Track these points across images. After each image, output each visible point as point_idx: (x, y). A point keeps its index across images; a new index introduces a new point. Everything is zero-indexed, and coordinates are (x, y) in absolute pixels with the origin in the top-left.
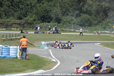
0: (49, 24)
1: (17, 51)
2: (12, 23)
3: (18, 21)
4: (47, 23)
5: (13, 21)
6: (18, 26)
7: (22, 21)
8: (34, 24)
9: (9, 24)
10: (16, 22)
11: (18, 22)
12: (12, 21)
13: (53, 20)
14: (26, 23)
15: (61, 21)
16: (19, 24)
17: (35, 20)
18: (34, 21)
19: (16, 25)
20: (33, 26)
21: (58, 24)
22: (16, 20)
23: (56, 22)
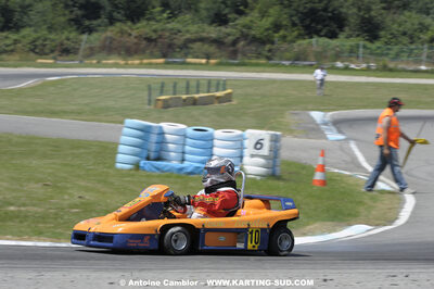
0: (334, 42)
1: (242, 148)
2: (188, 36)
3: (213, 31)
4: (326, 40)
5: (193, 28)
6: (212, 49)
7: (228, 30)
8: (273, 43)
9: (179, 40)
10: (204, 35)
11: (213, 35)
12: (188, 31)
13: (347, 29)
14: (244, 36)
15: (382, 33)
16: (218, 42)
17: (277, 27)
18: (275, 32)
19: (206, 46)
20: (270, 51)
21: (369, 44)
22: (206, 26)
23: (358, 36)
